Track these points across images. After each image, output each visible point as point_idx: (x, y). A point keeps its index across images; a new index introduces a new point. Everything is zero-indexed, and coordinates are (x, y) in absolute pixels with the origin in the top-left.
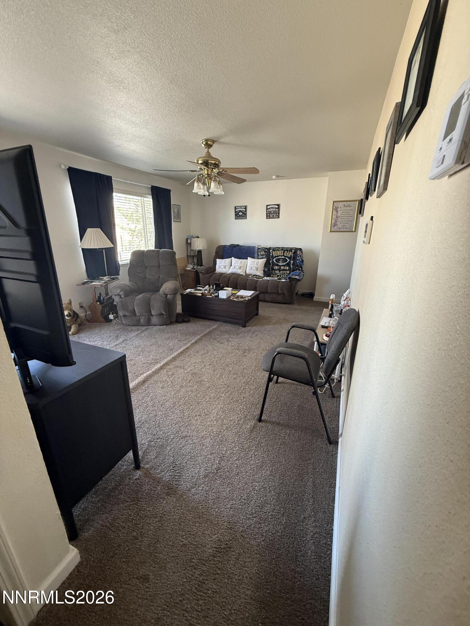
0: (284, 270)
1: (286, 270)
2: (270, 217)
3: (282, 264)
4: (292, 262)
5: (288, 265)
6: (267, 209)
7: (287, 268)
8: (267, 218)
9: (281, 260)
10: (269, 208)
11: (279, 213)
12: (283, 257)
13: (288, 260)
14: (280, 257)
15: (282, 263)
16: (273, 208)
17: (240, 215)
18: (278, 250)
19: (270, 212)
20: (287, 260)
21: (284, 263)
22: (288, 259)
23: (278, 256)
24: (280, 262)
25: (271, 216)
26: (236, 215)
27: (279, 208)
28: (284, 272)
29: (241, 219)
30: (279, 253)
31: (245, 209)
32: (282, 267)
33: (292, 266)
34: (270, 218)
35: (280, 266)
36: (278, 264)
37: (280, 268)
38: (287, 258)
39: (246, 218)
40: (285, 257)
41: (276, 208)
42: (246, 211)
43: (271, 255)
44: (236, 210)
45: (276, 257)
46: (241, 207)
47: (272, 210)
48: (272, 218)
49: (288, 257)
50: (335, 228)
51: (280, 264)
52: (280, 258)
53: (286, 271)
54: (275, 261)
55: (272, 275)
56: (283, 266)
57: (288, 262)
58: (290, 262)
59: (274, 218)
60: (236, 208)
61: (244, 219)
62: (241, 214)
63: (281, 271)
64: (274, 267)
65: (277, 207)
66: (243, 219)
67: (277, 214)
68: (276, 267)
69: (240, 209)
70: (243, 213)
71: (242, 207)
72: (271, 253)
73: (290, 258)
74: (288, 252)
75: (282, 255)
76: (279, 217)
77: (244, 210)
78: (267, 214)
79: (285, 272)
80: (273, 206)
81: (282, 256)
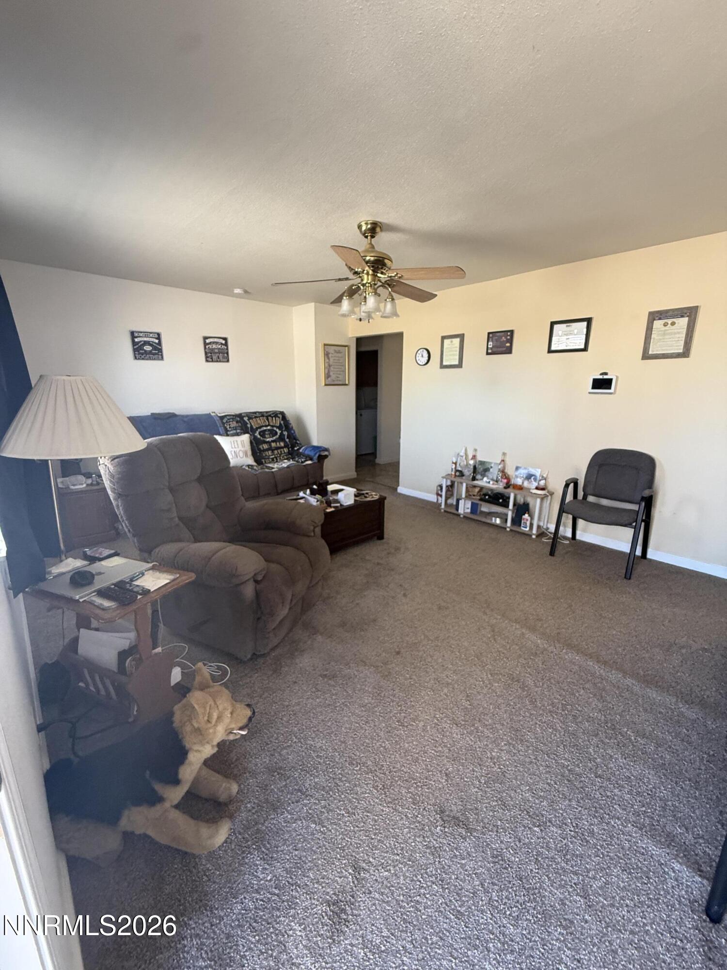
0: (277, 448)
1: (282, 448)
2: (212, 358)
3: (271, 439)
4: (286, 433)
5: (281, 438)
6: (205, 344)
7: (282, 444)
8: (207, 361)
9: (267, 433)
10: (210, 343)
11: (227, 353)
12: (269, 428)
13: (279, 432)
14: (265, 428)
15: (270, 437)
16: (216, 343)
17: (145, 351)
18: (256, 417)
19: (213, 349)
20: (276, 433)
21: (273, 437)
22: (277, 430)
23: (260, 427)
24: (267, 436)
25: (215, 358)
26: (135, 350)
27: (226, 344)
28: (279, 451)
29: (150, 359)
30: (261, 421)
31: (156, 339)
32: (273, 445)
33: (287, 440)
34: (212, 361)
35: (268, 442)
36: (265, 439)
37: (270, 445)
38: (275, 429)
39: (162, 359)
40: (272, 426)
41: (222, 344)
42: (160, 343)
43: (249, 426)
44: (136, 340)
45: (257, 429)
46: (147, 334)
47: (214, 346)
48: (217, 361)
49: (277, 427)
50: (329, 381)
51: (268, 440)
52: (265, 430)
53: (282, 450)
54: (259, 436)
55: (263, 461)
56: (273, 441)
57: (279, 434)
58: (281, 434)
59: (220, 361)
60: (136, 335)
61: (158, 359)
62: (148, 348)
63: (275, 450)
64: (261, 447)
65: (224, 342)
66: (155, 359)
67: (226, 355)
68: (265, 446)
69: (146, 339)
70: (155, 348)
71: (151, 335)
72: (247, 424)
73: (280, 427)
74: (274, 418)
75: (267, 424)
76: (228, 361)
77: (157, 341)
78: (206, 353)
79: (281, 452)
80: (216, 340)
81: (266, 426)
